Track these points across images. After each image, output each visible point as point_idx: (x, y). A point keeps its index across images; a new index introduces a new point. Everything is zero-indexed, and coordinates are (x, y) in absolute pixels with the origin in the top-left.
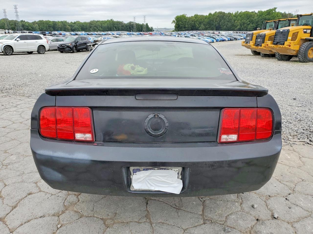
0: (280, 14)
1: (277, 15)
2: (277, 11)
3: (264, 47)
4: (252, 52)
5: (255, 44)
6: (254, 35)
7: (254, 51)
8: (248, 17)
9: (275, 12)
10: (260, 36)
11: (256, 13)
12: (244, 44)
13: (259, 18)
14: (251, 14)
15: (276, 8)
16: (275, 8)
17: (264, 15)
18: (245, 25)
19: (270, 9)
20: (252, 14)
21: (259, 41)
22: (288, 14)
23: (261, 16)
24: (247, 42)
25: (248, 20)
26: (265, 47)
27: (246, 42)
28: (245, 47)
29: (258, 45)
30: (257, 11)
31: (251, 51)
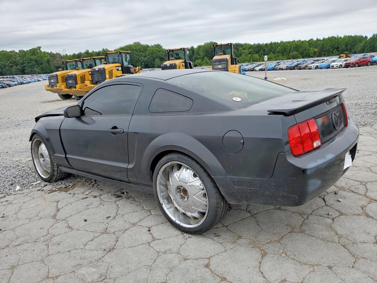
0: (47, 54)
1: (44, 55)
2: (43, 50)
3: (79, 88)
4: (60, 97)
5: (67, 86)
6: (58, 77)
7: (62, 95)
8: (7, 57)
9: (41, 51)
10: (71, 77)
11: (16, 53)
12: (49, 88)
13: (23, 58)
14: (10, 53)
15: (41, 47)
16: (39, 48)
17: (28, 56)
18: (6, 67)
19: (33, 48)
20: (12, 54)
21: (71, 83)
22: (56, 54)
23: (25, 57)
24: (53, 86)
25: (9, 62)
26: (81, 88)
27: (51, 85)
28: (51, 91)
29: (71, 87)
30: (17, 51)
31: (59, 95)
